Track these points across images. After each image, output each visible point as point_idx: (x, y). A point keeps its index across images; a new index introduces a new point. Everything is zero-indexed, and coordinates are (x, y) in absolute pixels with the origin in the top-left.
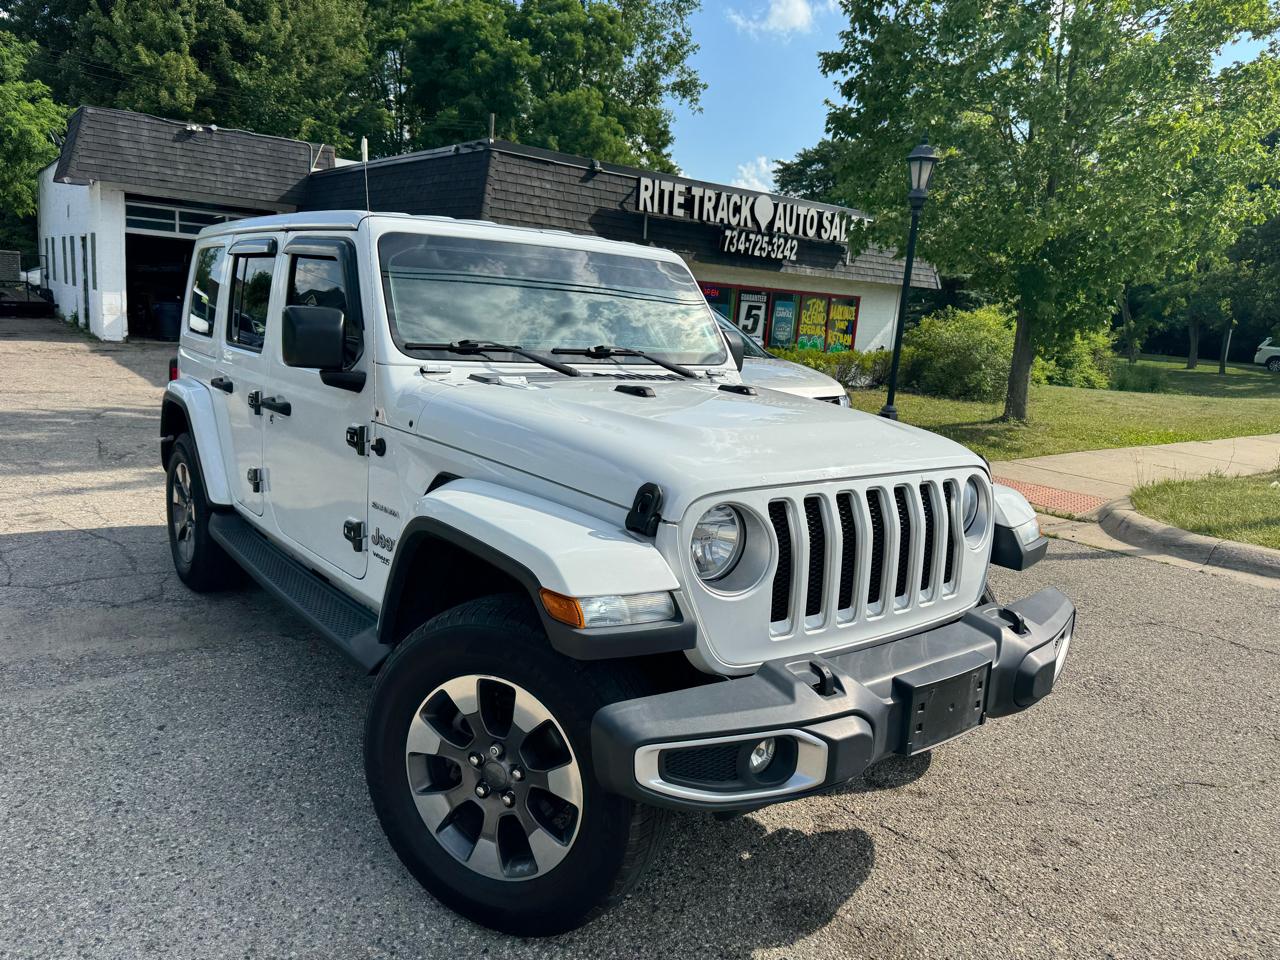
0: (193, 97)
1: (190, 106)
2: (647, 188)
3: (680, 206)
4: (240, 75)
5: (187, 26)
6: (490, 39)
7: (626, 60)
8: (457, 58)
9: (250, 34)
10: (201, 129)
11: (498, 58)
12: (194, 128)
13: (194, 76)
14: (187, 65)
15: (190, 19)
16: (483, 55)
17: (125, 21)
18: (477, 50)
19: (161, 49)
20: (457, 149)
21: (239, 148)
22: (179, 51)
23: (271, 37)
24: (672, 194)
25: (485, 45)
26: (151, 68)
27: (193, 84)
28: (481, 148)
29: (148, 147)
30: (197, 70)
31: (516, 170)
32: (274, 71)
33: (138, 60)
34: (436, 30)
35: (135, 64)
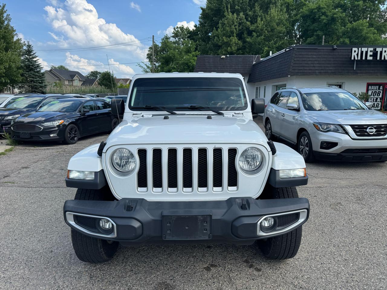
0: (236, 48)
1: (235, 51)
2: (355, 51)
3: (370, 56)
4: (248, 40)
5: (236, 29)
6: (326, 11)
7: (381, 6)
8: (314, 20)
9: (252, 28)
10: (225, 57)
11: (329, 17)
12: (223, 57)
13: (237, 42)
14: (234, 39)
15: (237, 27)
16: (323, 17)
17: (222, 31)
18: (321, 16)
19: (230, 37)
20: (286, 50)
21: (234, 60)
22: (233, 36)
23: (258, 27)
24: (367, 52)
25: (324, 14)
26: (227, 42)
27: (237, 44)
28: (291, 48)
29: (212, 64)
30: (238, 40)
31: (303, 53)
32: (258, 36)
33: (224, 41)
34: (308, 13)
35: (223, 42)
